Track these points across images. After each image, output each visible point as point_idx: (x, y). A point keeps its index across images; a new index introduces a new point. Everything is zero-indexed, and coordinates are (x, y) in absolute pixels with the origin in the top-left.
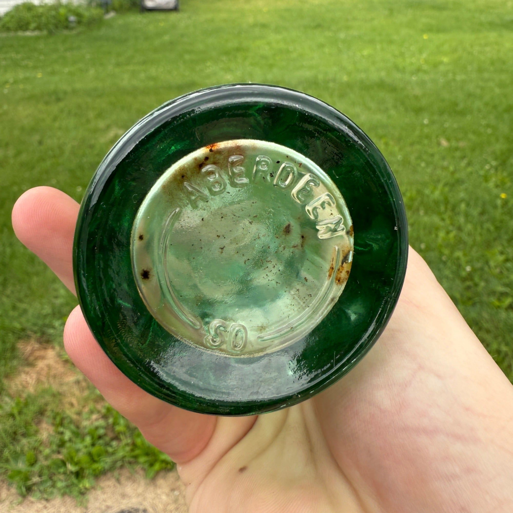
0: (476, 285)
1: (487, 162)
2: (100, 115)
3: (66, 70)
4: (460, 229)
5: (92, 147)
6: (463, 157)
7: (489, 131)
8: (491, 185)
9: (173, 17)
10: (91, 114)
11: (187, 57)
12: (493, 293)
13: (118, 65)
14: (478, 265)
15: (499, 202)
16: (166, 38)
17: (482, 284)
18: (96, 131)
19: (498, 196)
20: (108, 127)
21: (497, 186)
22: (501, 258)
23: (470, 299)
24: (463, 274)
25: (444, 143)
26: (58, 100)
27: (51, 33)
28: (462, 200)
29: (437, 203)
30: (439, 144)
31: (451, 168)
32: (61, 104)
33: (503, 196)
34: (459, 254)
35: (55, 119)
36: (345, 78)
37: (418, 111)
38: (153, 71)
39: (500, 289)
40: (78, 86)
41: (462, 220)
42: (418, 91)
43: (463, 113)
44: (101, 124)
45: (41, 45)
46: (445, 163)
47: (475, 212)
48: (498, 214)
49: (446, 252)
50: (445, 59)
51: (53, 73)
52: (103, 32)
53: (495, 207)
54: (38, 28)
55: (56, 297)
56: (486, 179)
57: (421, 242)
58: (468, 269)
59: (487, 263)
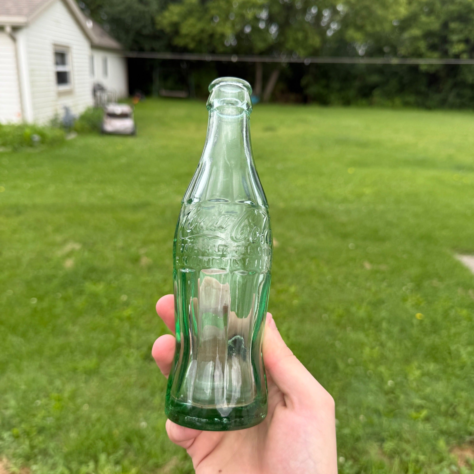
0: (397, 398)
1: (404, 285)
2: (58, 230)
3: (29, 185)
4: (382, 345)
5: (48, 260)
6: (383, 280)
7: (405, 256)
8: (408, 305)
9: (130, 141)
10: (49, 228)
11: (143, 179)
12: (411, 405)
13: (77, 182)
14: (399, 379)
15: (415, 322)
16: (124, 160)
17: (402, 397)
18: (53, 244)
19: (413, 316)
20: (65, 242)
21: (413, 306)
22: (417, 373)
23: (391, 411)
24: (386, 388)
25: (368, 266)
26: (19, 213)
27: (15, 150)
28: (383, 319)
29: (362, 321)
30: (362, 267)
31: (374, 289)
32: (21, 218)
33: (419, 315)
34: (382, 369)
35: (14, 231)
36: (282, 205)
37: (345, 236)
38: (110, 190)
39: (418, 401)
40: (38, 200)
41: (384, 337)
42: (344, 219)
43: (383, 239)
44: (59, 238)
45: (5, 161)
46: (368, 284)
47: (396, 330)
48: (415, 332)
49: (371, 366)
50: (368, 191)
51: (15, 187)
52: (64, 151)
53: (412, 325)
54: (4, 144)
55: (6, 408)
56: (404, 300)
57: (348, 357)
58: (390, 383)
59: (406, 377)
